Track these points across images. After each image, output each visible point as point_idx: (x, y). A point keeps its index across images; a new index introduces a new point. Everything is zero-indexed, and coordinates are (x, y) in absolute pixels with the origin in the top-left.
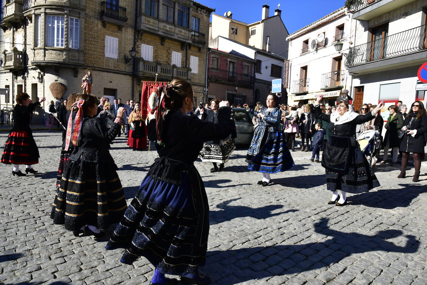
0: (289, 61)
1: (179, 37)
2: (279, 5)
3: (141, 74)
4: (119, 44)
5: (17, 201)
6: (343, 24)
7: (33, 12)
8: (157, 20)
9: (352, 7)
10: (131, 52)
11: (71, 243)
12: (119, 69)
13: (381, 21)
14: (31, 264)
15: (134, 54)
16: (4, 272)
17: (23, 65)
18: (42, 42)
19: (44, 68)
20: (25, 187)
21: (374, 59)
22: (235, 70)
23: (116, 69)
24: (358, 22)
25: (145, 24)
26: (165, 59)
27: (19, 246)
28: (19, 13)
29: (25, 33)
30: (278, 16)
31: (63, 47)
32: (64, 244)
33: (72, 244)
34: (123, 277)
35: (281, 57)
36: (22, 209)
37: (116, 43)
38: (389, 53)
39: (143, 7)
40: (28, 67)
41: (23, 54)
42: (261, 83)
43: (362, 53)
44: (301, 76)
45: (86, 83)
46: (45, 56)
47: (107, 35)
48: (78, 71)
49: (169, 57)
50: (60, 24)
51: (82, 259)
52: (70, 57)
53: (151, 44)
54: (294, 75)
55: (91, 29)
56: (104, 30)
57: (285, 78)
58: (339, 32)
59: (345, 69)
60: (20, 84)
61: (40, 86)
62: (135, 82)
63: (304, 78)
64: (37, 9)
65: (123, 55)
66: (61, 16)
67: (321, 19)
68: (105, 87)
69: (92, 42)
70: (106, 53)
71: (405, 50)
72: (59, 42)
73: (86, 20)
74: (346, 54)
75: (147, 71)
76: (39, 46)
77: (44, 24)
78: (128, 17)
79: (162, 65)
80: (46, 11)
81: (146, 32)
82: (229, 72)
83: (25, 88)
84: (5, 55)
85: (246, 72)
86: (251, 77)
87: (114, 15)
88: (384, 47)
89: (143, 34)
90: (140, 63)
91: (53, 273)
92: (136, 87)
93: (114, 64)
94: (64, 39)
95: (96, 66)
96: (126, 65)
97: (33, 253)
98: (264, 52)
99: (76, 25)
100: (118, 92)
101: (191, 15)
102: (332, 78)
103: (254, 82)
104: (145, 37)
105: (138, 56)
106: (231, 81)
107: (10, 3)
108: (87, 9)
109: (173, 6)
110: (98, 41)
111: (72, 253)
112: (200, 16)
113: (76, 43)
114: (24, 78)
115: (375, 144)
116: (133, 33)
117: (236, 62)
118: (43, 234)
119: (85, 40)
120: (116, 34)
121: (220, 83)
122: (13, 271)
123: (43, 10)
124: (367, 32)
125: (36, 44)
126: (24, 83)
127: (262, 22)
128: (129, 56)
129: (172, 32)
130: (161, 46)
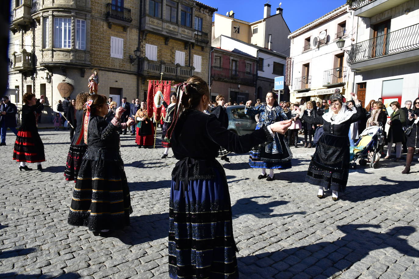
0: (291, 58)
1: (182, 37)
2: (281, 4)
3: (145, 74)
4: (124, 45)
5: (27, 197)
6: (345, 21)
7: (41, 14)
8: (160, 20)
9: (354, 4)
10: (135, 52)
11: (79, 239)
12: (124, 69)
13: (383, 18)
14: (41, 260)
15: (138, 54)
16: (15, 267)
17: (32, 66)
18: (50, 44)
19: (52, 68)
20: (34, 184)
21: (376, 55)
22: (238, 68)
23: (121, 69)
24: (360, 19)
25: (150, 24)
26: (169, 58)
27: (29, 241)
28: (27, 16)
29: (34, 36)
30: (280, 15)
31: (70, 48)
32: (73, 240)
33: (81, 240)
34: (131, 272)
35: (283, 55)
36: (32, 206)
37: (122, 43)
38: (391, 49)
39: (147, 7)
40: (36, 68)
41: (32, 55)
42: (263, 80)
43: (364, 50)
44: (303, 73)
45: (92, 83)
46: (53, 57)
47: (113, 36)
48: (85, 71)
49: (173, 57)
50: (67, 26)
51: (90, 255)
52: (77, 58)
53: (155, 43)
54: (296, 72)
55: (97, 31)
56: (110, 31)
57: (287, 76)
58: (341, 30)
59: (347, 66)
60: (29, 84)
61: (48, 86)
62: (140, 81)
63: (306, 75)
64: (45, 12)
65: (128, 55)
66: (67, 19)
67: (322, 17)
68: (111, 86)
69: (98, 43)
70: (111, 54)
71: (408, 46)
72: (66, 44)
73: (92, 21)
74: (348, 51)
75: (152, 71)
76: (47, 48)
77: (51, 26)
78: (132, 18)
79: (167, 64)
80: (54, 14)
81: (150, 32)
82: (232, 70)
83: (34, 89)
84: (15, 56)
85: (248, 70)
86: (254, 75)
87: (119, 16)
88: (387, 43)
89: (148, 35)
90: (145, 63)
91: (62, 268)
92: (141, 86)
93: (120, 64)
94: (71, 40)
95: (102, 66)
96: (131, 65)
97: (43, 248)
98: (266, 50)
99: (83, 26)
100: (123, 91)
101: (194, 15)
102: (334, 75)
103: (257, 79)
104: (149, 37)
105: (142, 56)
106: (234, 79)
107: (19, 7)
108: (93, 11)
109: (176, 6)
110: (104, 41)
111: (81, 249)
112: (203, 16)
113: (82, 44)
114: (33, 79)
115: (378, 140)
116: (138, 34)
117: (239, 60)
118: (52, 230)
119: (92, 41)
120: (122, 34)
121: (223, 81)
122: (23, 266)
123: (50, 13)
124: (369, 29)
125: (44, 46)
126: (33, 83)
127: (264, 21)
128: (134, 56)
129: (175, 32)
130: (165, 45)
